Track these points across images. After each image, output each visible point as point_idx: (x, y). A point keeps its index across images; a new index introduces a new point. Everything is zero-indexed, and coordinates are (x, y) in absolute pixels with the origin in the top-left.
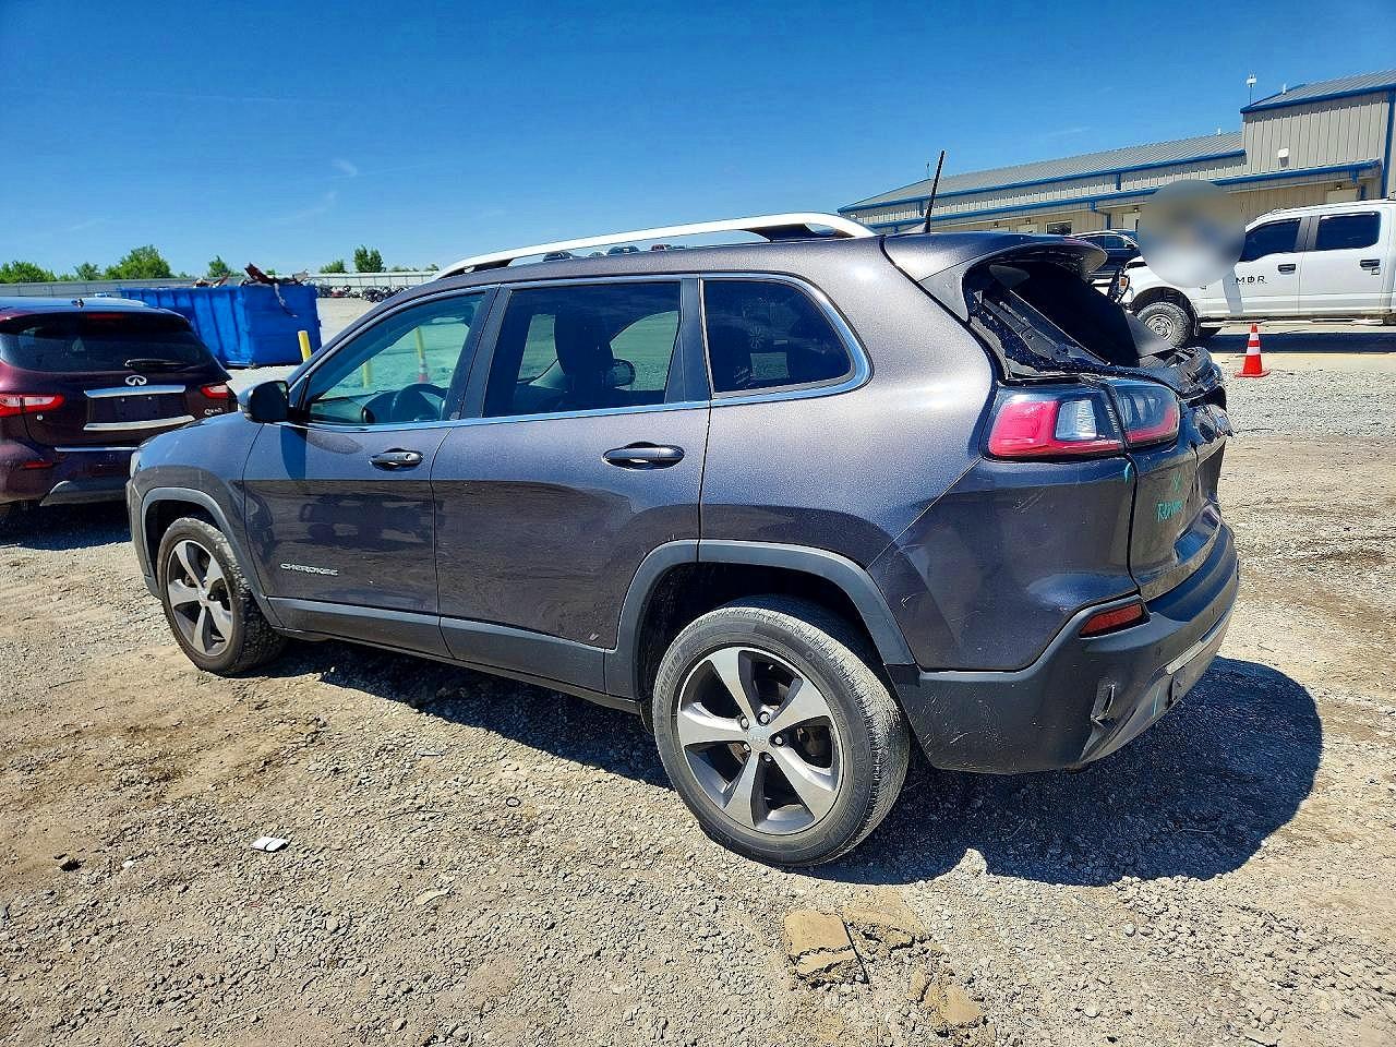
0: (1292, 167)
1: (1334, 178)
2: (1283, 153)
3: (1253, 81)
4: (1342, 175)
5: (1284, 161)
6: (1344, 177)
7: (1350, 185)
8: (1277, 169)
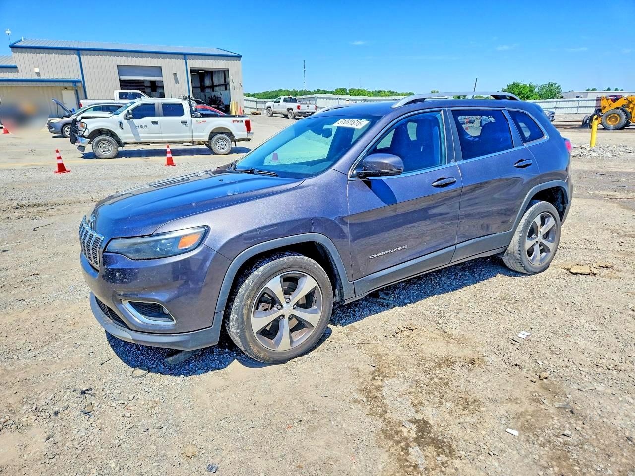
0: (42, 77)
1: (66, 85)
2: (37, 70)
3: (9, 32)
4: (69, 84)
5: (38, 74)
6: (71, 85)
7: (70, 89)
8: (36, 77)
